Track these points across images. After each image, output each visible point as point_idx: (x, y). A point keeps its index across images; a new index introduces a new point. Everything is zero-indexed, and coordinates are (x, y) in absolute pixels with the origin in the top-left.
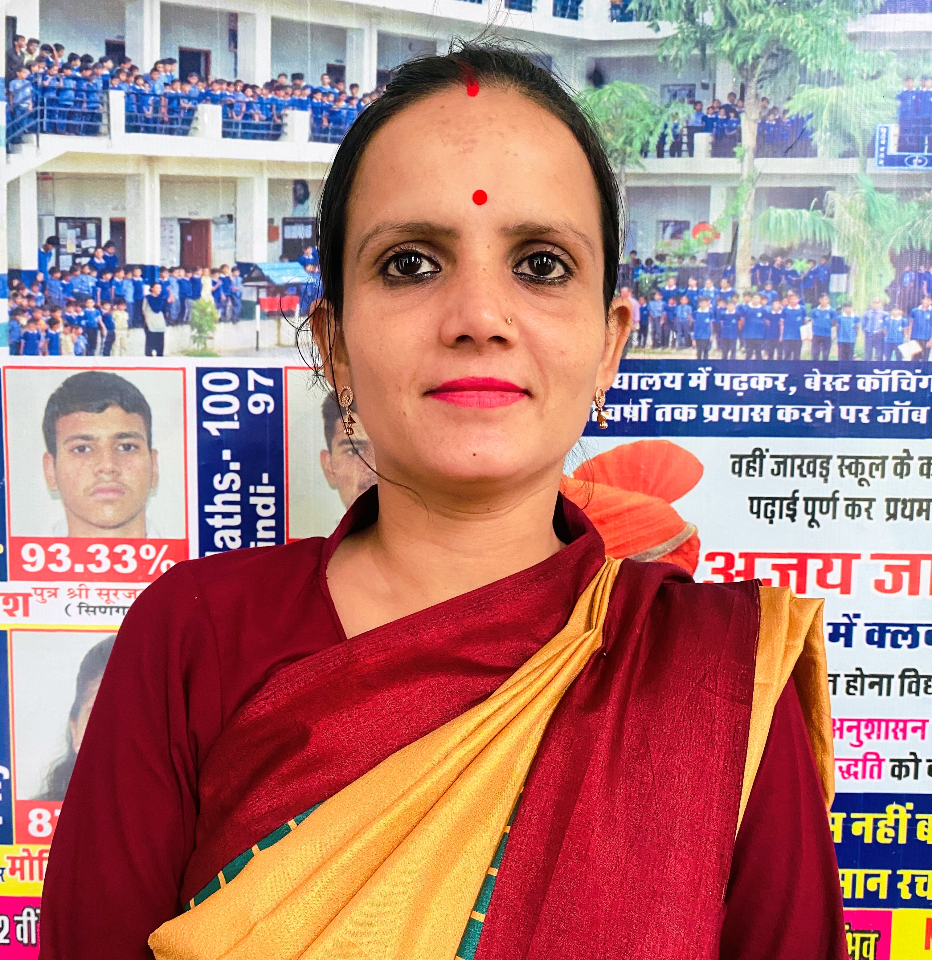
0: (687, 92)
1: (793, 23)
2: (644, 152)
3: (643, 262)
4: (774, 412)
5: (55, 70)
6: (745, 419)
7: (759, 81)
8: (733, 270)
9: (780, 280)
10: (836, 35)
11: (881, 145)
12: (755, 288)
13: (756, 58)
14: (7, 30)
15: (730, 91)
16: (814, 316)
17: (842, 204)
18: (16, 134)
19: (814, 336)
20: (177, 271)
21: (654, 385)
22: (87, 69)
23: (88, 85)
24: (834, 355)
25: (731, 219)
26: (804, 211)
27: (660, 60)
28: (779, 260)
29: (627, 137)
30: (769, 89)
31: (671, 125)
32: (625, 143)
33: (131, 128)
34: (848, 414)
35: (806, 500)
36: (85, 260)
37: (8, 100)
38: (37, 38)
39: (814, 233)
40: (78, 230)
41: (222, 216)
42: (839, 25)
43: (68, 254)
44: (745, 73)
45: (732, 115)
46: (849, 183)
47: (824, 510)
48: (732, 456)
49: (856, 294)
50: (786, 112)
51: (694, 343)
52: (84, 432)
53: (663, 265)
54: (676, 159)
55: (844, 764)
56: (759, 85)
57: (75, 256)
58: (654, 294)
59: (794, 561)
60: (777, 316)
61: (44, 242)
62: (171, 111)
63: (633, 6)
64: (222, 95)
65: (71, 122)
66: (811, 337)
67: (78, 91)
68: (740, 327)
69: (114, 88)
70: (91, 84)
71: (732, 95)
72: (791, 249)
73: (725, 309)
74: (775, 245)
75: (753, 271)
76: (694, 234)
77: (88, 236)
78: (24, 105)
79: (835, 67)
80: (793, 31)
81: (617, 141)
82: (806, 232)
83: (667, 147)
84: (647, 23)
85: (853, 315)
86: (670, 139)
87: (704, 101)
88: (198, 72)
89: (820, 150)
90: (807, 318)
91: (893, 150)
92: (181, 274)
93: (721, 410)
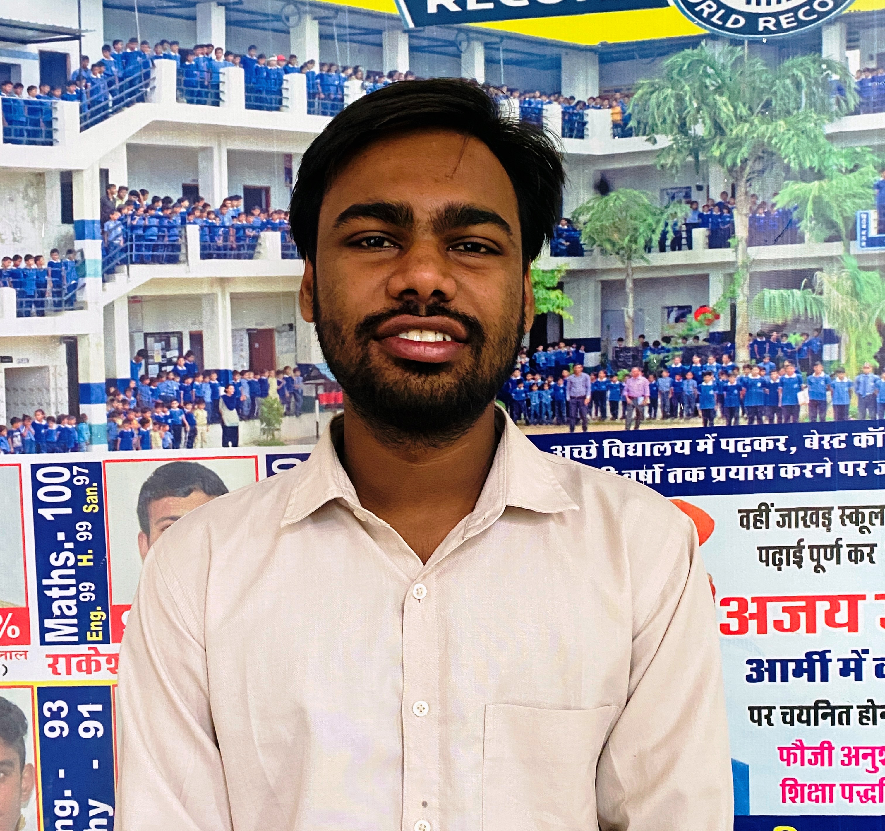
0: (684, 194)
1: (775, 129)
2: (648, 248)
3: (651, 345)
4: (776, 471)
5: (141, 211)
6: (751, 477)
7: (748, 181)
8: (733, 347)
9: (777, 352)
10: (815, 136)
11: (862, 229)
12: (754, 361)
13: (745, 161)
14: (101, 181)
15: (723, 190)
16: (811, 383)
17: (829, 282)
18: (110, 266)
19: (810, 401)
20: (247, 374)
21: (665, 451)
22: (168, 209)
23: (169, 222)
24: (830, 416)
25: (729, 301)
26: (795, 291)
27: (659, 168)
28: (775, 334)
29: (632, 236)
30: (757, 187)
31: (671, 223)
32: (630, 241)
33: (205, 255)
34: (846, 469)
35: (811, 547)
36: (170, 368)
37: (103, 239)
38: (126, 185)
39: (806, 309)
40: (163, 343)
41: (284, 325)
42: (818, 128)
43: (155, 363)
44: (734, 174)
45: (725, 211)
46: (835, 264)
47: (829, 556)
48: (740, 511)
49: (848, 361)
50: (774, 205)
51: (700, 413)
52: (173, 514)
53: (670, 346)
54: (677, 252)
55: (862, 789)
56: (748, 184)
57: (161, 365)
58: (662, 372)
59: (803, 604)
60: (776, 385)
61: (135, 355)
62: (238, 239)
63: (632, 124)
64: (281, 223)
65: (155, 253)
66: (808, 402)
67: (160, 227)
68: (741, 397)
69: (190, 223)
70: (171, 221)
71: (724, 194)
72: (784, 325)
73: (727, 382)
74: (770, 321)
75: (752, 346)
76: (696, 316)
77: (172, 348)
78: (116, 242)
79: (816, 164)
80: (776, 135)
81: (623, 240)
82: (798, 309)
83: (668, 243)
84: (645, 138)
85: (846, 380)
86: (670, 236)
87: (699, 201)
88: (261, 206)
89: (807, 236)
90: (803, 385)
91: (873, 233)
92: (250, 376)
93: (728, 471)
